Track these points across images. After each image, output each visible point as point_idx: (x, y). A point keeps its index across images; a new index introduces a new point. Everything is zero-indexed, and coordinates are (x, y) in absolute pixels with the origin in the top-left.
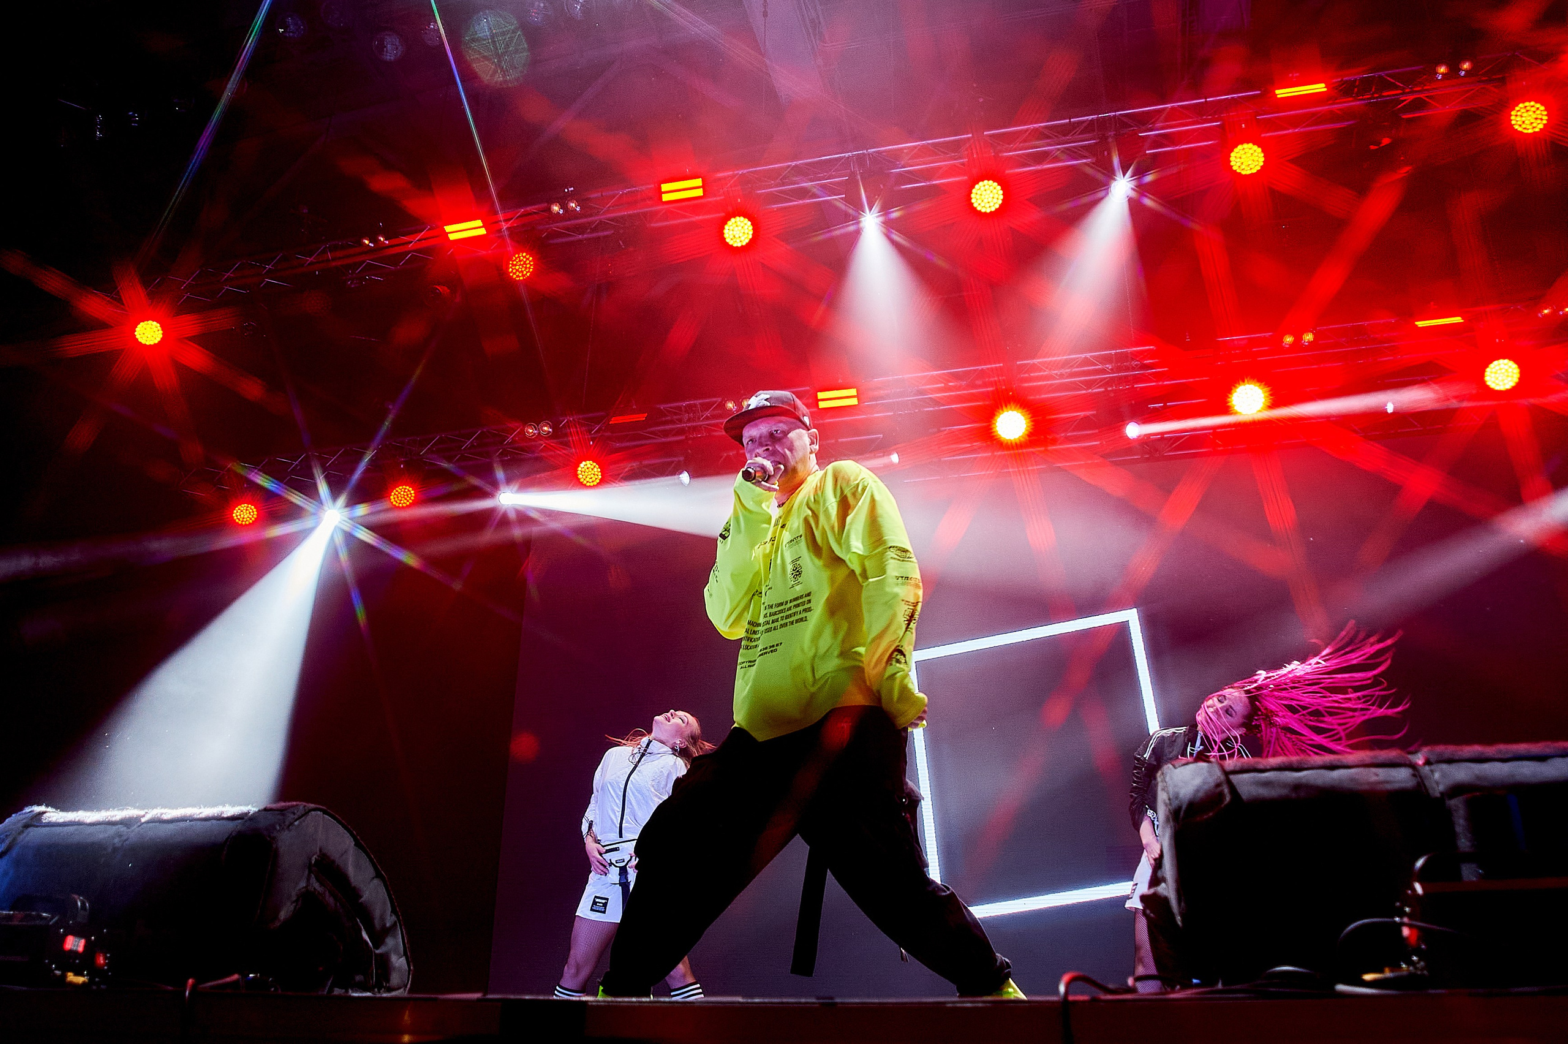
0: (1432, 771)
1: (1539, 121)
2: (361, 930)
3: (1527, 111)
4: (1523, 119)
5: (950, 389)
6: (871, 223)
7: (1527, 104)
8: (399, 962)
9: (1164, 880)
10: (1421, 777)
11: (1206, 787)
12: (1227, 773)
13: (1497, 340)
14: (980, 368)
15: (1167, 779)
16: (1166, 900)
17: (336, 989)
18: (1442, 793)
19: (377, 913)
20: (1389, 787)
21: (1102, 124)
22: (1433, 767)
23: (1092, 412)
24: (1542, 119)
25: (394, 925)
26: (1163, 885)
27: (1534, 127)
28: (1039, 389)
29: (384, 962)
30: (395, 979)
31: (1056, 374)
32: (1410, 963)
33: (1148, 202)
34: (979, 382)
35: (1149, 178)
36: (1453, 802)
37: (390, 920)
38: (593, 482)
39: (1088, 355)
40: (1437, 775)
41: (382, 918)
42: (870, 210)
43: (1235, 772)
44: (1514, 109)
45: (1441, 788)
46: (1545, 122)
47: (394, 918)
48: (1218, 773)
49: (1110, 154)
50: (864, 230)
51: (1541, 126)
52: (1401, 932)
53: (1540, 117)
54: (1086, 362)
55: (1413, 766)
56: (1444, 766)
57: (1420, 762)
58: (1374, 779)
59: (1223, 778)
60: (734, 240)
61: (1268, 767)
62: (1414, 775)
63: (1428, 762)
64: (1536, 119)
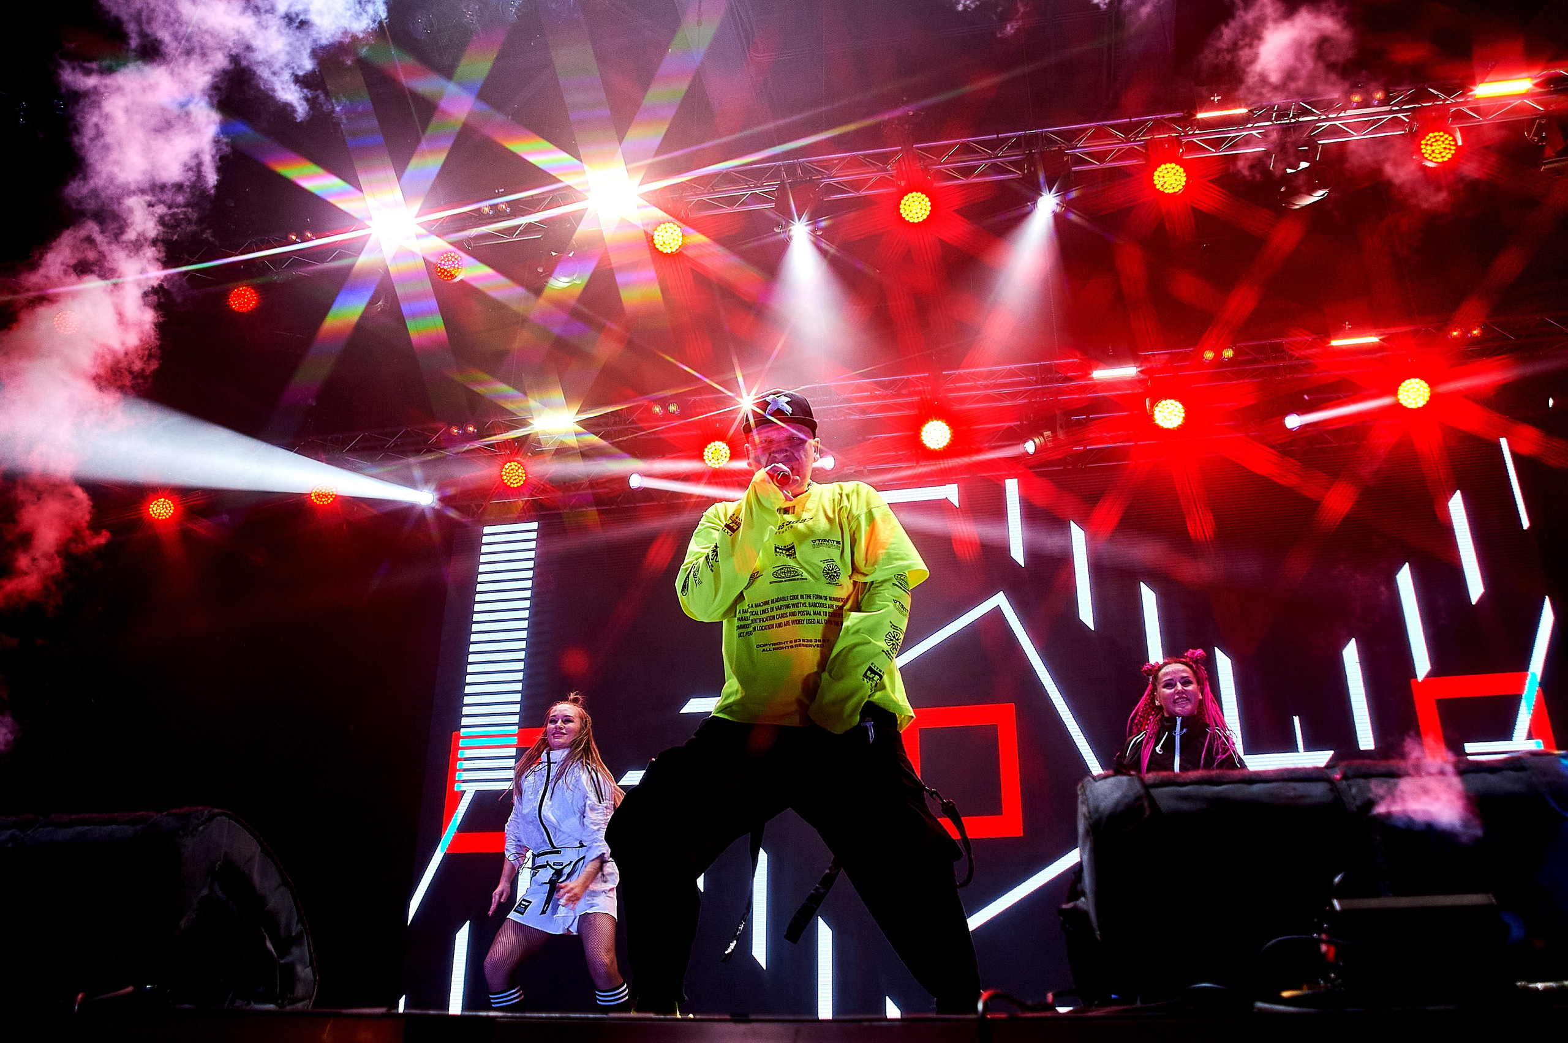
0: (1350, 786)
1: (1448, 151)
2: (266, 939)
3: (1437, 141)
4: (1433, 148)
5: (875, 398)
6: (800, 232)
7: (1436, 134)
8: (305, 972)
9: (1083, 894)
10: (1338, 792)
11: (1127, 800)
12: (1147, 787)
13: (1409, 360)
14: (906, 377)
15: (1087, 793)
16: (1085, 913)
17: (237, 1001)
18: (1358, 807)
19: (283, 920)
20: (1308, 801)
21: (1030, 141)
22: (1351, 782)
23: (1016, 423)
24: (1450, 149)
25: (300, 935)
26: (1083, 899)
27: (1443, 157)
28: (962, 400)
29: (289, 971)
30: (300, 990)
31: (981, 385)
32: (1327, 979)
33: (1073, 217)
34: (904, 392)
35: (1074, 194)
37: (295, 929)
38: (517, 483)
39: (1013, 366)
40: (1354, 790)
41: (288, 926)
42: (799, 219)
43: (1156, 785)
44: (1424, 138)
45: (1358, 803)
46: (1453, 152)
47: (300, 926)
48: (1138, 787)
49: (1036, 171)
50: (793, 238)
51: (1449, 156)
52: (1319, 948)
53: (1448, 146)
54: (1011, 373)
55: (1329, 781)
56: (1360, 782)
57: (1338, 776)
58: (1292, 793)
59: (1142, 791)
60: (664, 246)
61: (1188, 781)
62: (1332, 790)
63: (1345, 777)
64: (1445, 148)
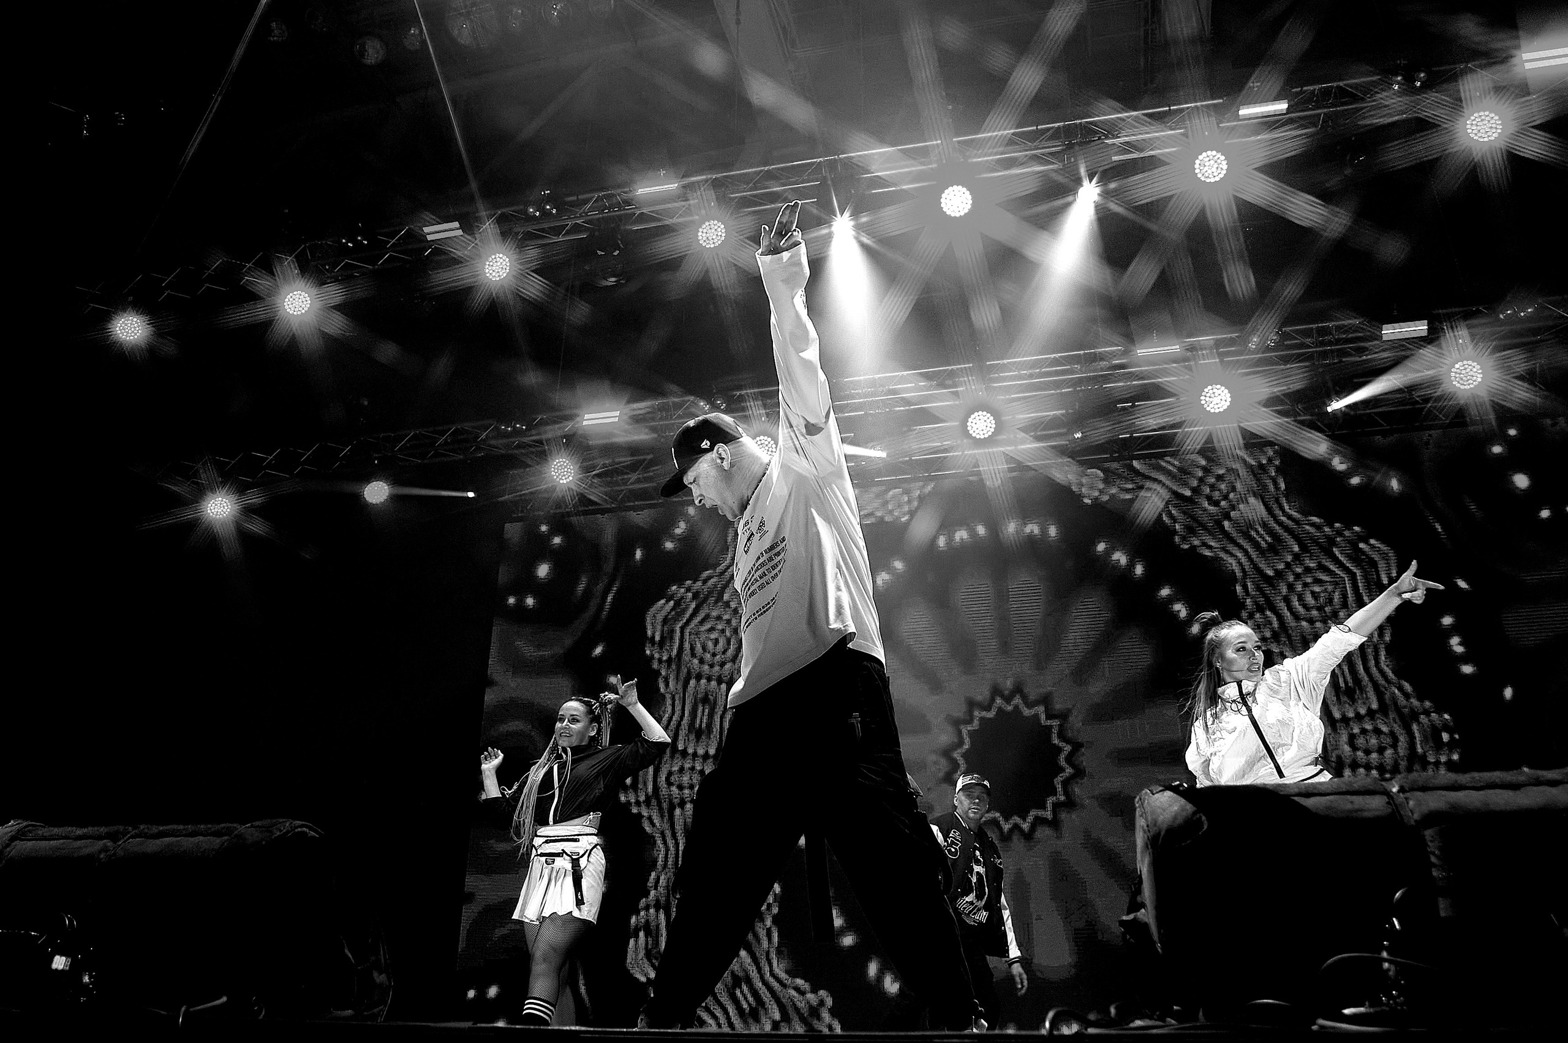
0: (1406, 799)
1: (1494, 130)
3: (1482, 120)
4: (1479, 128)
5: (920, 389)
6: (843, 227)
7: (1482, 113)
8: (380, 978)
9: (1143, 905)
10: (1396, 805)
11: (1184, 814)
14: (951, 368)
15: (1145, 805)
16: (1146, 925)
18: (1416, 821)
20: (1366, 814)
21: (1068, 131)
22: (1408, 795)
23: (1060, 412)
24: (1496, 128)
25: (375, 942)
26: (1143, 911)
27: (1489, 136)
28: (1009, 390)
30: (376, 996)
31: (1026, 374)
32: (1390, 996)
33: (1111, 206)
34: (950, 382)
35: (1112, 185)
36: (1428, 833)
38: (566, 479)
39: (1055, 355)
40: (1411, 803)
42: (842, 215)
44: (1470, 119)
45: (1416, 816)
46: (1499, 131)
49: (1076, 162)
50: (835, 234)
51: (1496, 135)
52: (1381, 966)
53: (1494, 125)
54: (1056, 362)
55: (1387, 793)
56: (1419, 794)
57: (1395, 790)
58: (1349, 806)
60: (709, 242)
62: (1389, 803)
63: (1402, 790)
64: (1491, 127)
